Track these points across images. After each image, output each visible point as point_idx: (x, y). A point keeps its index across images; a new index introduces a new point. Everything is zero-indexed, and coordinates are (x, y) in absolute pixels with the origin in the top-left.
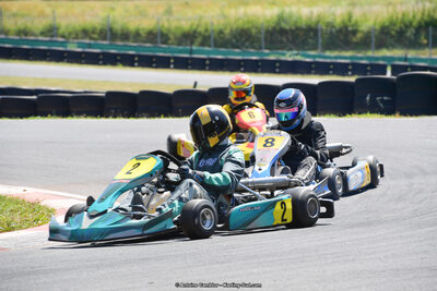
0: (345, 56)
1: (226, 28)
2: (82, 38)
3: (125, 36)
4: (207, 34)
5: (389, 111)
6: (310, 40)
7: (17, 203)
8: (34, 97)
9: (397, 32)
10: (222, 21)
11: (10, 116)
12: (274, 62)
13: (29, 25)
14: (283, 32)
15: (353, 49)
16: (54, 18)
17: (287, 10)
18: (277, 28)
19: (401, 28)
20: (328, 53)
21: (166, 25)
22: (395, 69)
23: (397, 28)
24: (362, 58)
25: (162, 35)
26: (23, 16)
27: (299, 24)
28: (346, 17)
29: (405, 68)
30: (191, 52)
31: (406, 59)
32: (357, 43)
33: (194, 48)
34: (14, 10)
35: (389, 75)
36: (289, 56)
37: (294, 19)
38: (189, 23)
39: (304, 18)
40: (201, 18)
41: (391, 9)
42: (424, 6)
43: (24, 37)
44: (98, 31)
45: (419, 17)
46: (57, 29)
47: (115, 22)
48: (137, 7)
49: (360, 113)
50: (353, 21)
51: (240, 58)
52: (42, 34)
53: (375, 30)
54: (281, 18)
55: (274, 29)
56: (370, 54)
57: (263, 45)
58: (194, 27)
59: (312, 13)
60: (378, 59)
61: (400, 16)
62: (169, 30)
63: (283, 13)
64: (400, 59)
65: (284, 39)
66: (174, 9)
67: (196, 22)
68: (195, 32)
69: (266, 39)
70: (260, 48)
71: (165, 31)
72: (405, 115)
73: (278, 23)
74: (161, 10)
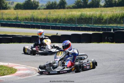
0: (99, 26)
1: (66, 18)
2: (25, 21)
3: (37, 20)
4: (61, 20)
5: (112, 42)
6: (90, 22)
7: (6, 67)
8: (11, 37)
9: (114, 19)
10: (65, 16)
11: (4, 43)
12: (80, 27)
13: (10, 17)
14: (82, 19)
15: (102, 24)
16: (17, 15)
17: (83, 13)
18: (80, 18)
19: (116, 18)
20: (95, 25)
21: (49, 17)
22: (114, 30)
23: (114, 18)
24: (104, 27)
25: (48, 20)
26: (8, 14)
27: (86, 17)
28: (100, 15)
29: (117, 29)
30: (56, 25)
31: (117, 27)
32: (103, 22)
33: (57, 23)
34: (6, 13)
35: (112, 31)
36: (84, 26)
37: (85, 15)
38: (55, 17)
39: (88, 15)
40: (59, 15)
41: (113, 13)
42: (122, 12)
43: (9, 20)
44: (29, 19)
45: (121, 15)
46: (18, 18)
47: (34, 16)
48: (41, 12)
49: (104, 42)
50: (102, 16)
51: (70, 26)
52: (14, 19)
53: (108, 19)
54: (81, 15)
55: (79, 18)
56: (107, 25)
57: (76, 23)
58: (57, 18)
59: (90, 14)
60: (109, 27)
61: (115, 15)
62: (50, 18)
63: (82, 13)
64: (115, 27)
65: (82, 21)
66: (51, 12)
67: (57, 16)
68: (57, 19)
69: (77, 21)
70: (76, 24)
71: (48, 19)
72: (117, 43)
73: (81, 17)
74: (47, 13)
